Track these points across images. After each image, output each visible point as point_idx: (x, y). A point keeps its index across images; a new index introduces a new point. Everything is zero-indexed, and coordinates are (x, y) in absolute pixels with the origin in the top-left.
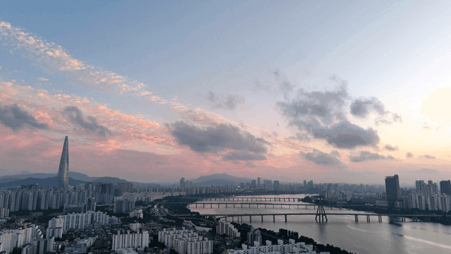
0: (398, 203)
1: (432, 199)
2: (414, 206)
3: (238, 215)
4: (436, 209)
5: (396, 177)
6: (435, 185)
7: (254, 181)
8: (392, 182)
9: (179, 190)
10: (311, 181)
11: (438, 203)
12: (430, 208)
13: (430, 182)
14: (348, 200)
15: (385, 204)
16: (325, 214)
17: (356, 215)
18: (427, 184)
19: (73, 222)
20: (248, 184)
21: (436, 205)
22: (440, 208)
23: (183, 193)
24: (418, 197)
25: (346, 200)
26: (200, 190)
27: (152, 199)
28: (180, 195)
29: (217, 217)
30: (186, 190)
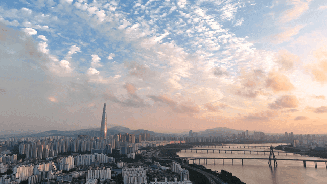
3: (205, 159)
9: (181, 139)
10: (292, 133)
16: (275, 160)
17: (304, 161)
19: (83, 160)
20: (239, 135)
23: (184, 142)
25: (311, 149)
26: (198, 139)
27: (157, 145)
28: (181, 143)
29: (188, 159)
30: (186, 139)
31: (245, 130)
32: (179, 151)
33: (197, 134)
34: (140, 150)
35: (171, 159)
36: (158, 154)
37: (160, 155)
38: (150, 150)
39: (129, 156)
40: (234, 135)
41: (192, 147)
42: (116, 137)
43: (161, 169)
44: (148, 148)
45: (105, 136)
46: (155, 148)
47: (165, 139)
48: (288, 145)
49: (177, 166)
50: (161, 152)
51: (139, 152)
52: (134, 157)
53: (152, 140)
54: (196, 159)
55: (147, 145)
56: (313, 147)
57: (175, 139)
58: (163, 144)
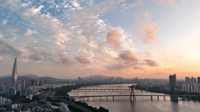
0: (176, 89)
1: (193, 87)
2: (184, 90)
4: (195, 92)
5: (175, 75)
6: (195, 79)
7: (111, 78)
8: (173, 78)
9: (72, 83)
10: (137, 78)
11: (196, 88)
12: (192, 92)
13: (192, 78)
14: (151, 87)
15: (169, 89)
16: (134, 96)
17: (152, 96)
18: (191, 78)
20: (108, 79)
21: (195, 90)
22: (198, 92)
23: (74, 84)
24: (186, 85)
25: (150, 87)
26: (83, 82)
27: (54, 87)
28: (72, 85)
29: (75, 98)
30: (76, 82)
31: (112, 76)
32: (69, 91)
33: (83, 79)
34: (40, 91)
35: (62, 98)
36: (53, 95)
37: (54, 95)
38: (48, 91)
39: (27, 97)
40: (106, 79)
41: (79, 88)
42: (23, 82)
43: (51, 108)
44: (46, 90)
45: (16, 81)
46: (52, 90)
47: (61, 83)
48: (136, 85)
49: (64, 106)
50: (57, 93)
51: (38, 93)
52: (31, 98)
53: (52, 83)
54: (81, 97)
55: (47, 87)
56: (152, 86)
57: (68, 83)
58: (59, 86)
